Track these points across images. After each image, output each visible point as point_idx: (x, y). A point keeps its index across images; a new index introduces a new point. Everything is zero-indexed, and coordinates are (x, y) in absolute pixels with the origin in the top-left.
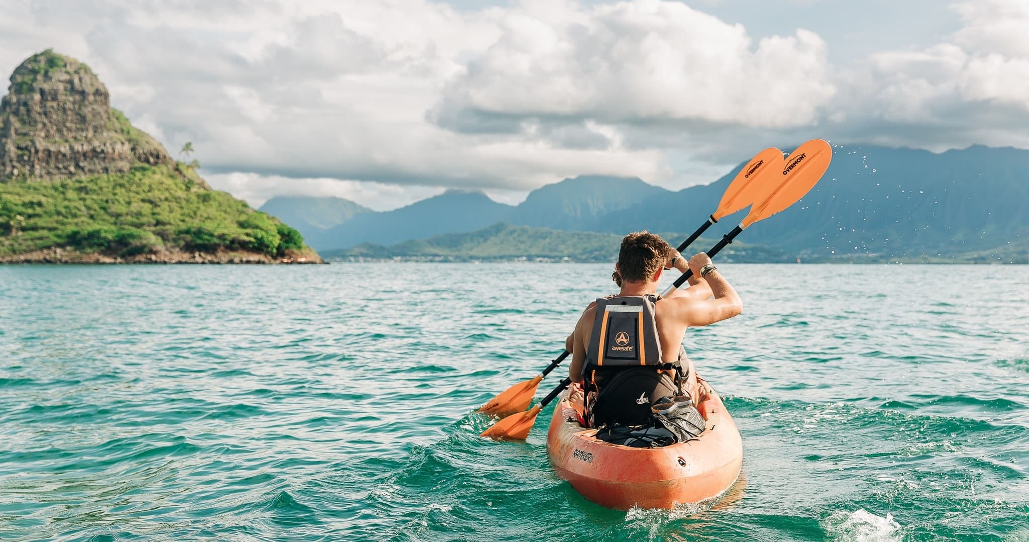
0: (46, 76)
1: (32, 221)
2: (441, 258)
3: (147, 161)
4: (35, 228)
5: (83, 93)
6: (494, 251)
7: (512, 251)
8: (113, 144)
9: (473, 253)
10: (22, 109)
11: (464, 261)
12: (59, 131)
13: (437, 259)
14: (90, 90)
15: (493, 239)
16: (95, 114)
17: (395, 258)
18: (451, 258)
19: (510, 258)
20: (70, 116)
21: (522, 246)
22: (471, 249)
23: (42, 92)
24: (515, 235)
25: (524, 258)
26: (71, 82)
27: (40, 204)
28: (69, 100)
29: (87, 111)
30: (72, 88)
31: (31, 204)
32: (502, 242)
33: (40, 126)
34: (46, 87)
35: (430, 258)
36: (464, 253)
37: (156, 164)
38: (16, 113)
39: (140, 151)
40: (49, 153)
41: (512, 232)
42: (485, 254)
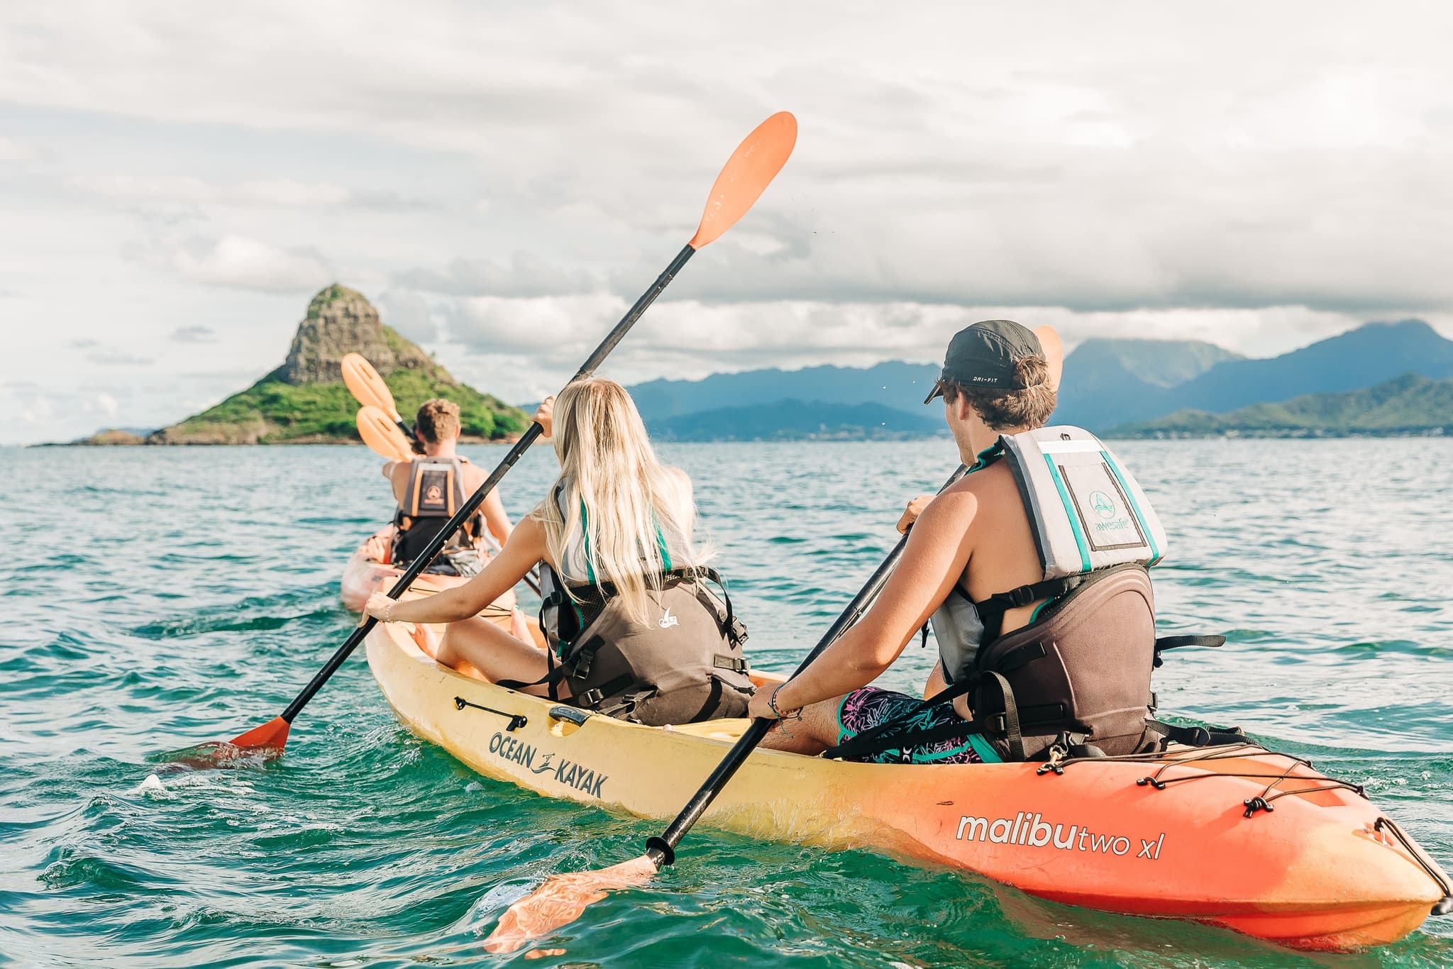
0: (329, 306)
1: (306, 416)
2: (1304, 432)
3: (407, 366)
4: (306, 420)
5: (356, 317)
6: (1391, 420)
7: (1422, 420)
8: (378, 352)
9: (1359, 423)
10: (311, 332)
11: (1339, 435)
12: (338, 346)
13: (1296, 433)
14: (360, 313)
15: (1393, 401)
16: (365, 332)
17: (1230, 433)
18: (1318, 432)
19: (1417, 431)
20: (346, 334)
21: (1439, 412)
22: (1355, 417)
23: (326, 318)
24: (1430, 393)
25: (1439, 431)
26: (347, 309)
27: (314, 403)
28: (345, 323)
29: (359, 330)
30: (347, 314)
31: (308, 403)
32: (1407, 406)
33: (322, 343)
34: (328, 313)
35: (1285, 432)
36: (1343, 422)
37: (414, 368)
38: (306, 334)
39: (402, 358)
40: (329, 364)
41: (1426, 389)
42: (1374, 425)
